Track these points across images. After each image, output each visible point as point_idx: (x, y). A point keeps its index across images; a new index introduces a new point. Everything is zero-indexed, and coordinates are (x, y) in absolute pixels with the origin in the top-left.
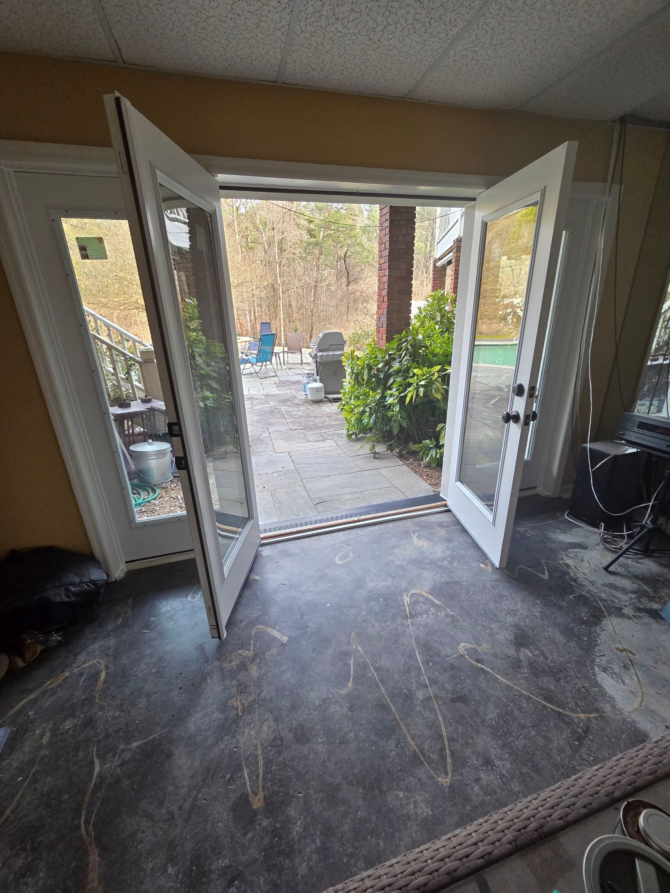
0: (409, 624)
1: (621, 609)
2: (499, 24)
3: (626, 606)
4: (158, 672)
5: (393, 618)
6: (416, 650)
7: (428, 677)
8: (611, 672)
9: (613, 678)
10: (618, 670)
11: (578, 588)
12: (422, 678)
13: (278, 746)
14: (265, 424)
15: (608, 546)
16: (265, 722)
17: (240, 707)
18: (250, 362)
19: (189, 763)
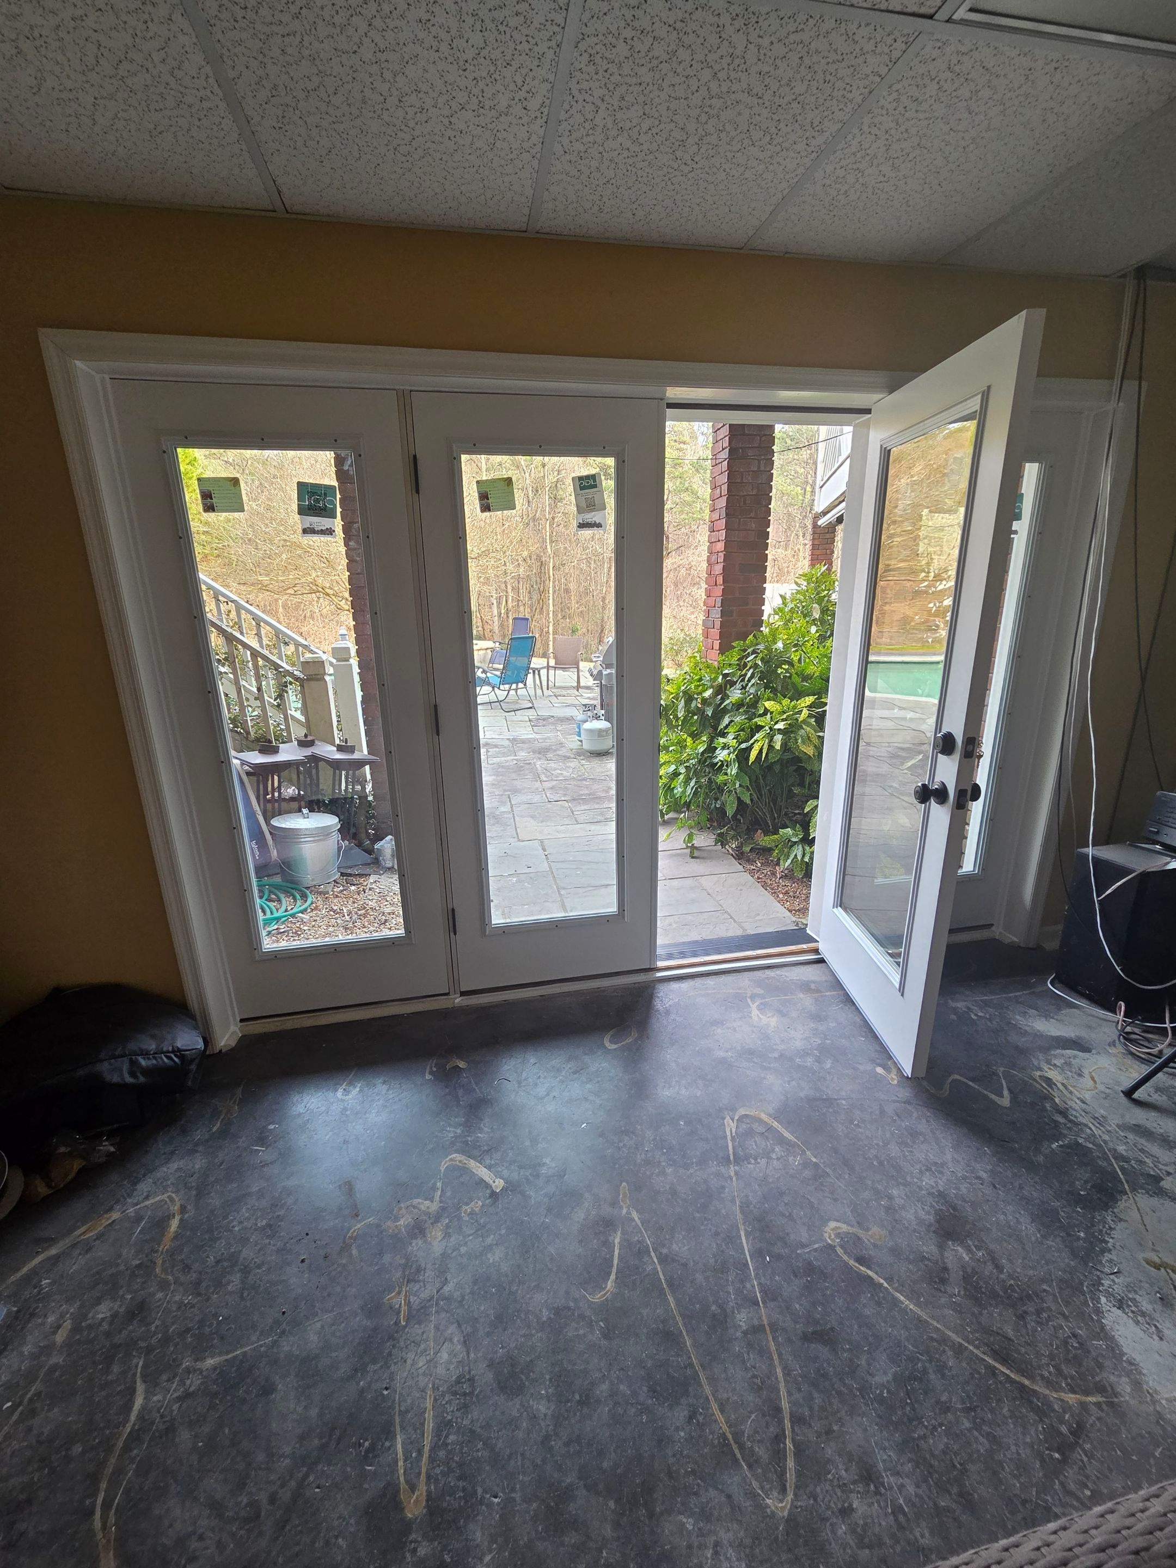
0: (732, 1174)
1: (1157, 1179)
2: (897, 124)
3: (1169, 1174)
4: (269, 1226)
5: (702, 1162)
6: (742, 1227)
7: (760, 1284)
8: (1133, 1309)
9: (1137, 1323)
10: (1150, 1307)
11: (1070, 1129)
12: (748, 1285)
13: (465, 1394)
14: (505, 791)
15: (1133, 1048)
16: (446, 1344)
17: (404, 1308)
18: (489, 684)
19: (299, 1409)
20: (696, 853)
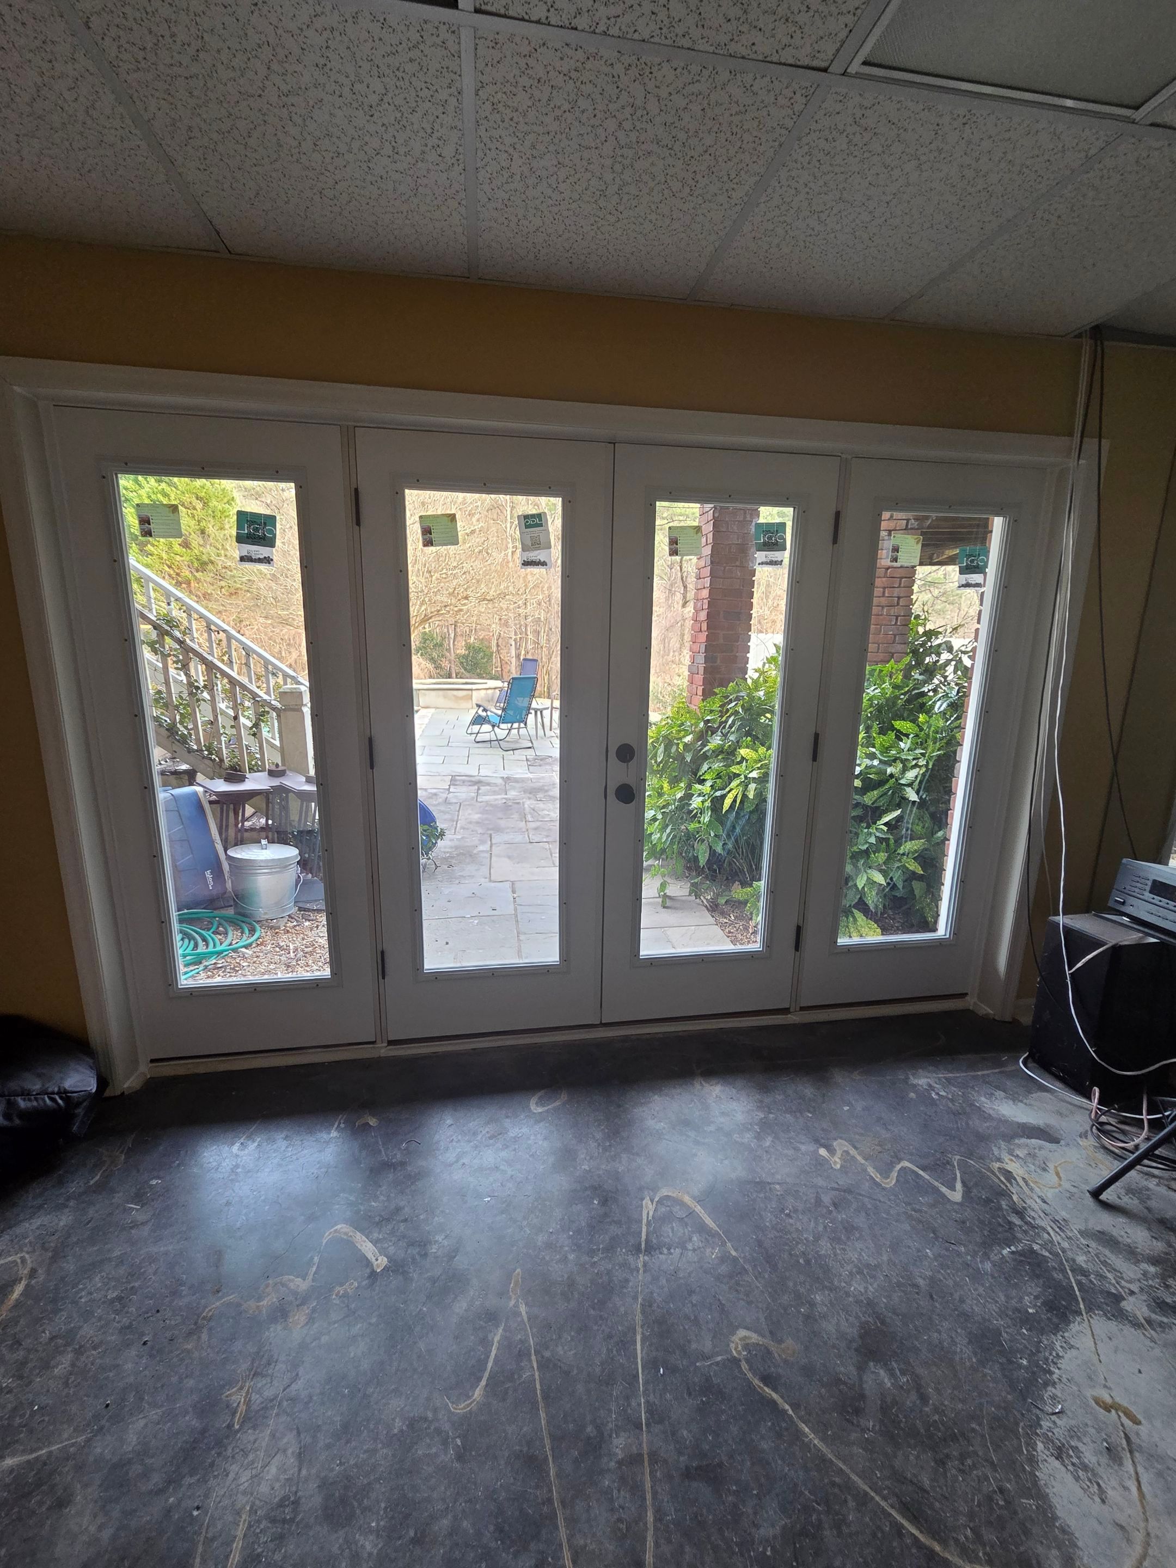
0: (640, 1265)
1: (1118, 1298)
3: (1132, 1293)
4: (120, 1299)
5: (610, 1249)
6: (639, 1330)
7: (647, 1402)
8: (1075, 1460)
9: (1077, 1479)
10: (1094, 1460)
11: (1025, 1232)
12: (634, 1404)
14: (488, 829)
15: (1106, 1141)
16: (278, 1455)
17: (242, 1408)
18: (489, 722)
19: (93, 1529)
20: (668, 903)
